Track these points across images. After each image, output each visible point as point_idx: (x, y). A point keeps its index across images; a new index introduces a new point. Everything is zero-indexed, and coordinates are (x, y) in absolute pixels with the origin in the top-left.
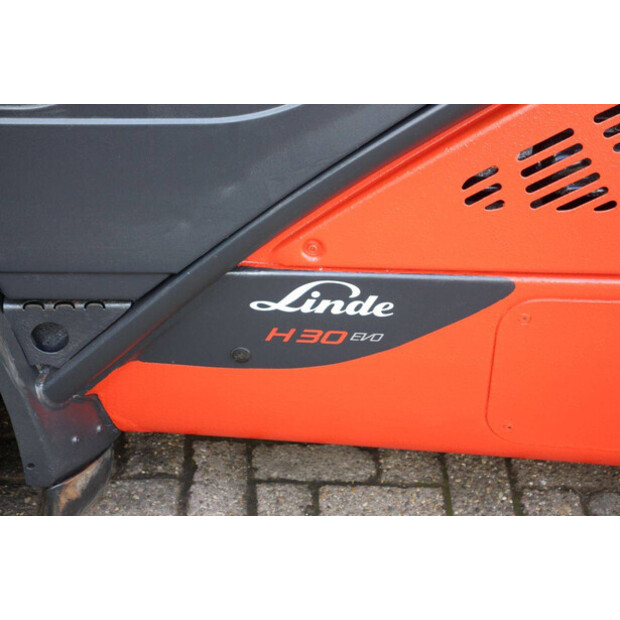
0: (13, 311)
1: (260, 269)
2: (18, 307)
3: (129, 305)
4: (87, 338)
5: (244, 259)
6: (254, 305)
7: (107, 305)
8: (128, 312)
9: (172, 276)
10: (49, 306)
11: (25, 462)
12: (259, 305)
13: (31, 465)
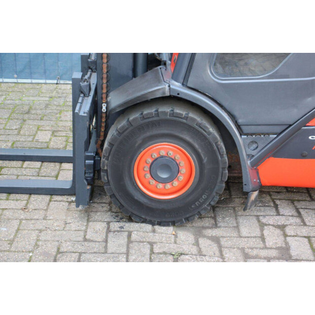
0: (244, 138)
1: (312, 126)
2: (246, 136)
3: (276, 136)
4: (263, 146)
5: (308, 123)
6: (310, 138)
7: (270, 136)
8: (276, 138)
9: (290, 125)
10: (254, 136)
11: (244, 184)
12: (312, 138)
13: (245, 185)
